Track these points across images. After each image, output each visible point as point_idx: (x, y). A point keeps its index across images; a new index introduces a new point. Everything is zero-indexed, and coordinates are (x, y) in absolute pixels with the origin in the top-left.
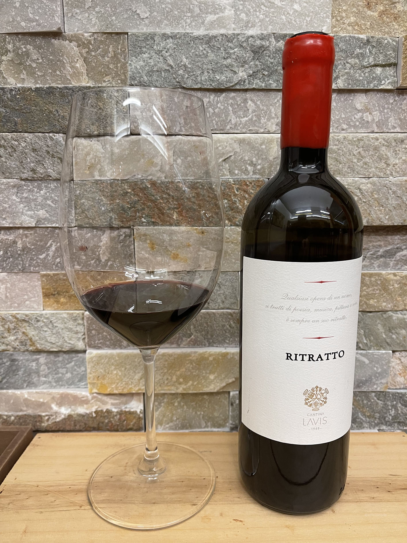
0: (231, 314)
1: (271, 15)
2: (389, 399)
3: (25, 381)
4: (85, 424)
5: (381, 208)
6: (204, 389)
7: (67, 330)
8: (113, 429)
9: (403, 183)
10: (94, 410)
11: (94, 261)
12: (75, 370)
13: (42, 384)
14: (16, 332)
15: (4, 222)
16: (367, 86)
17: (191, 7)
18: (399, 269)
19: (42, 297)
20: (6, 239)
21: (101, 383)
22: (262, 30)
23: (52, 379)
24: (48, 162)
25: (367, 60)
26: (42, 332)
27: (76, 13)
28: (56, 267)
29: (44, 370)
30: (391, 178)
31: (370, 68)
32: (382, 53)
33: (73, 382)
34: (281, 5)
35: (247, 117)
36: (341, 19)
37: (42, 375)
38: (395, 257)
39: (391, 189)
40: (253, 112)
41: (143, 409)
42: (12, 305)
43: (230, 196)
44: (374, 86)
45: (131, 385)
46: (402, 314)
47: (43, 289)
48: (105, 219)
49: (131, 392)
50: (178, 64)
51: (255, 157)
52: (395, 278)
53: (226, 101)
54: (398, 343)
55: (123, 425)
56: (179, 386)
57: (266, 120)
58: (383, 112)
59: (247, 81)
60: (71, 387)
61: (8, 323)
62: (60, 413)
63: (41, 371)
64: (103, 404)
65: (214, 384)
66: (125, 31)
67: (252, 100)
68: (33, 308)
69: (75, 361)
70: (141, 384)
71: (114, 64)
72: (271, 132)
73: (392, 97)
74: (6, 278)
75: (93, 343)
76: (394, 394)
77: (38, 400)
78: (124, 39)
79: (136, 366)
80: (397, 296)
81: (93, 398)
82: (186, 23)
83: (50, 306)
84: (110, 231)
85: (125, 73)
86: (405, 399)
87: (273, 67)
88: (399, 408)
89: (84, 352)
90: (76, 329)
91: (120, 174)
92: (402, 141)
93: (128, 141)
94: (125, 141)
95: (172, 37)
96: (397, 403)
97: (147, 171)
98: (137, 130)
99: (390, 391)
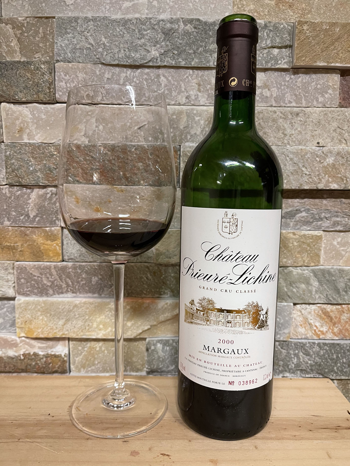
0: (148, 267)
2: (291, 348)
8: (39, 371)
9: (299, 151)
10: (22, 353)
11: (23, 217)
12: (7, 316)
16: (266, 66)
18: (298, 229)
21: (29, 328)
22: (172, 15)
25: (264, 42)
30: (288, 146)
31: (268, 49)
32: (279, 36)
33: (5, 327)
35: (160, 91)
36: (242, 7)
38: (295, 218)
39: (288, 157)
40: (165, 87)
41: (67, 352)
43: (145, 160)
44: (272, 65)
45: (56, 329)
46: (301, 270)
48: (33, 178)
49: (56, 336)
50: (98, 43)
52: (294, 237)
53: (141, 76)
54: (298, 296)
55: (49, 367)
56: (99, 332)
57: (176, 94)
58: (280, 88)
59: (159, 59)
60: (3, 331)
64: (31, 347)
65: (131, 330)
66: (53, 16)
67: (164, 76)
69: (7, 307)
70: (64, 329)
71: (43, 43)
72: (182, 104)
73: (288, 76)
75: (22, 291)
76: (296, 344)
78: (52, 22)
79: (60, 312)
80: (296, 253)
81: (22, 341)
82: (105, 9)
84: (38, 189)
85: (53, 51)
86: (306, 348)
87: (182, 47)
88: (301, 357)
89: (13, 299)
90: (7, 278)
91: (46, 138)
92: (297, 114)
93: (53, 109)
94: (51, 108)
95: (92, 20)
96: (299, 352)
97: (73, 136)
98: (62, 99)
99: (292, 340)
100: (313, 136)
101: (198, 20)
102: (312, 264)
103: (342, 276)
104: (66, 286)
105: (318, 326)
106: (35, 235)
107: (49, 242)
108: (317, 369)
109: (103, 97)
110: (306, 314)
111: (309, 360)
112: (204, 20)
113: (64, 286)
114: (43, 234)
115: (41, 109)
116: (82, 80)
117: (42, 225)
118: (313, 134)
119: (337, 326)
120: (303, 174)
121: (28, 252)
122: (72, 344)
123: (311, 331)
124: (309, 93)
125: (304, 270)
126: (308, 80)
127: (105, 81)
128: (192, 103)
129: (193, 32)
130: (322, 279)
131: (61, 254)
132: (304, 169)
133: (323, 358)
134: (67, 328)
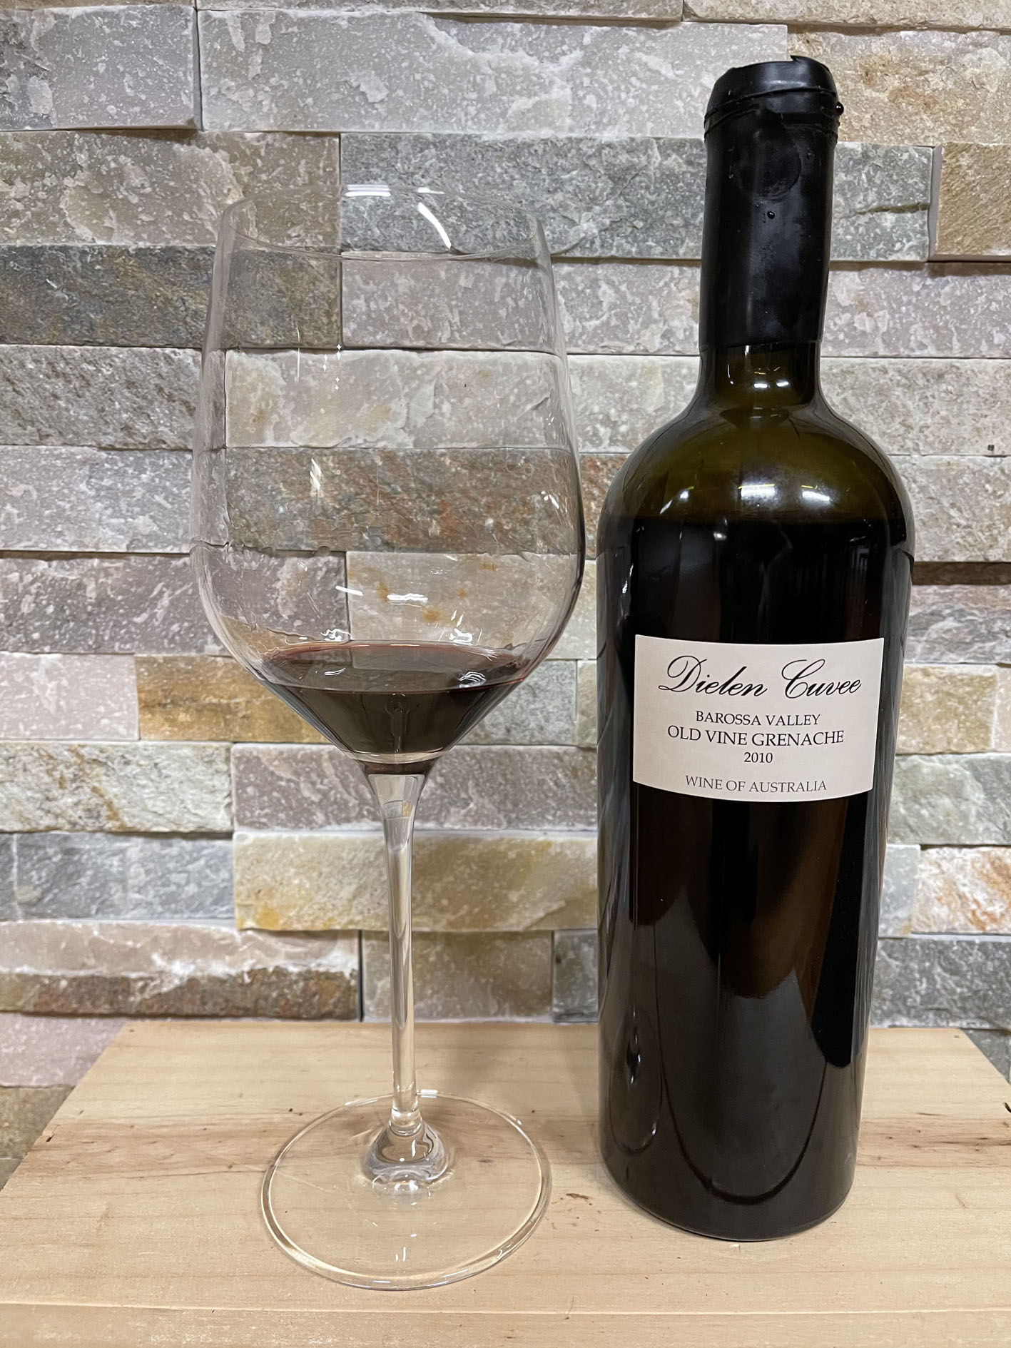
0: (558, 756)
1: (651, 97)
2: (913, 955)
3: (94, 900)
4: (227, 1001)
6: (496, 925)
7: (191, 785)
8: (288, 1013)
9: (943, 468)
10: (246, 968)
12: (207, 876)
13: (131, 907)
14: (77, 788)
15: (59, 541)
16: (863, 255)
17: (478, 78)
18: (935, 661)
19: (137, 711)
20: (62, 579)
21: (266, 906)
22: (632, 132)
23: (155, 897)
24: (159, 411)
25: (861, 198)
26: (135, 789)
27: (228, 89)
28: (169, 644)
29: (138, 875)
30: (916, 456)
31: (870, 215)
32: (897, 181)
33: (201, 904)
34: (674, 77)
35: (598, 319)
37: (134, 886)
38: (927, 632)
39: (915, 482)
40: (610, 309)
41: (356, 967)
42: (72, 727)
44: (878, 255)
45: (333, 910)
46: (941, 762)
47: (140, 691)
49: (332, 928)
51: (615, 407)
54: (933, 827)
55: (311, 1004)
56: (439, 916)
57: (638, 327)
58: (898, 311)
59: (598, 242)
60: (198, 916)
61: (61, 767)
62: (169, 974)
63: (131, 878)
64: (268, 955)
65: (519, 912)
66: (334, 130)
67: (609, 282)
68: (117, 733)
69: (206, 856)
70: (354, 911)
71: (309, 202)
72: (651, 351)
73: (918, 279)
74: (60, 665)
75: (248, 814)
76: (924, 945)
77: (122, 942)
78: (332, 146)
79: (344, 868)
80: (930, 720)
81: (246, 940)
82: (466, 114)
83: (155, 730)
84: (295, 560)
85: (332, 222)
86: (951, 955)
87: (655, 211)
88: (937, 977)
89: (228, 835)
90: (210, 783)
91: (317, 435)
92: (940, 376)
93: (335, 363)
94: (331, 363)
95: (434, 144)
96: (932, 966)
97: (375, 430)
98: (357, 339)
99: (916, 936)
100: (978, 430)
101: (699, 143)
102: (971, 748)
104: (357, 802)
105: (982, 902)
108: (978, 1007)
110: (952, 870)
111: (958, 984)
113: (353, 802)
115: (307, 363)
116: (405, 294)
118: (979, 425)
120: (951, 524)
121: (262, 719)
122: (368, 947)
123: (963, 913)
124: (969, 324)
125: (949, 763)
126: (968, 291)
128: (677, 348)
129: (684, 173)
130: (995, 785)
132: (953, 512)
133: (993, 979)
134: (360, 907)
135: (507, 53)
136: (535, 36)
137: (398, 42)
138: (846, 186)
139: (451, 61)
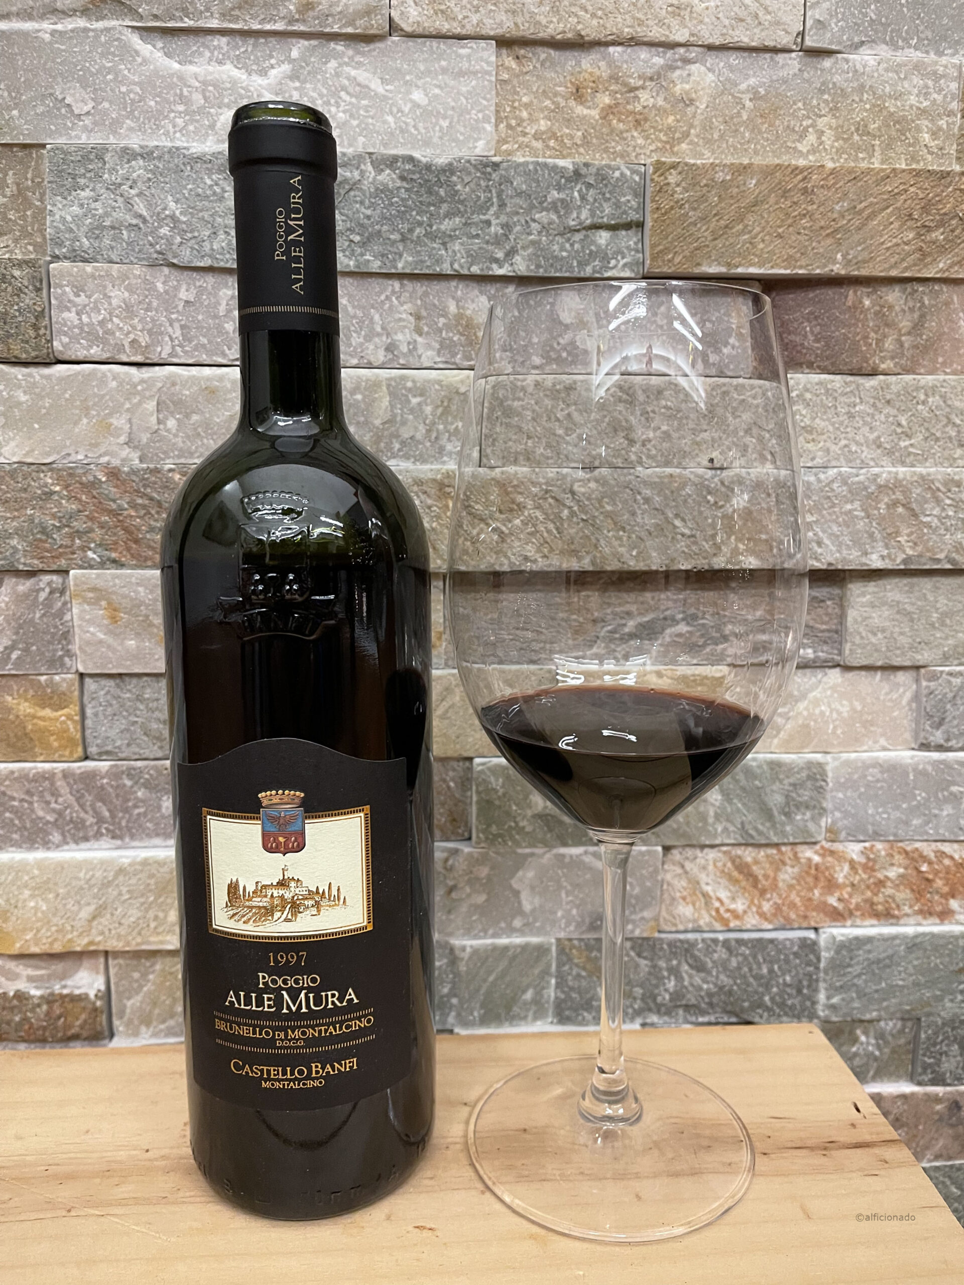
1: (362, 112)
2: (661, 954)
5: (621, 533)
8: (32, 1037)
9: (666, 480)
16: (580, 271)
17: (185, 93)
18: (670, 662)
22: (343, 147)
25: (575, 215)
30: (639, 469)
31: (584, 232)
32: (609, 199)
34: (383, 92)
36: (519, 125)
38: (661, 636)
39: (639, 493)
41: (103, 988)
44: (594, 272)
45: (72, 932)
49: (73, 949)
50: (159, 214)
54: (673, 829)
55: (56, 1028)
57: (361, 340)
64: (8, 979)
66: (40, 141)
70: (94, 931)
71: (17, 211)
72: (375, 364)
76: (671, 944)
78: (39, 157)
79: (82, 888)
82: (174, 126)
84: (14, 580)
85: (42, 231)
86: (696, 953)
87: (372, 225)
88: (684, 975)
91: (33, 451)
93: (48, 377)
94: (42, 376)
95: (142, 156)
96: (679, 964)
97: (96, 445)
98: (69, 353)
99: (663, 936)
100: (698, 444)
101: (411, 159)
103: (778, 778)
104: (95, 820)
105: (726, 901)
106: (12, 695)
107: (47, 712)
108: (725, 1002)
109: (173, 347)
110: (695, 870)
111: (705, 981)
112: (424, 160)
113: (90, 820)
114: (31, 692)
115: (16, 378)
116: (120, 307)
117: (27, 669)
118: (698, 439)
119: (768, 896)
120: (676, 534)
122: (114, 966)
123: (708, 911)
127: (180, 308)
128: (402, 361)
129: (398, 188)
130: (731, 786)
131: (80, 742)
132: (677, 523)
133: (737, 974)
134: (100, 928)
135: (213, 68)
136: (242, 50)
137: (103, 55)
138: (559, 204)
139: (156, 72)
